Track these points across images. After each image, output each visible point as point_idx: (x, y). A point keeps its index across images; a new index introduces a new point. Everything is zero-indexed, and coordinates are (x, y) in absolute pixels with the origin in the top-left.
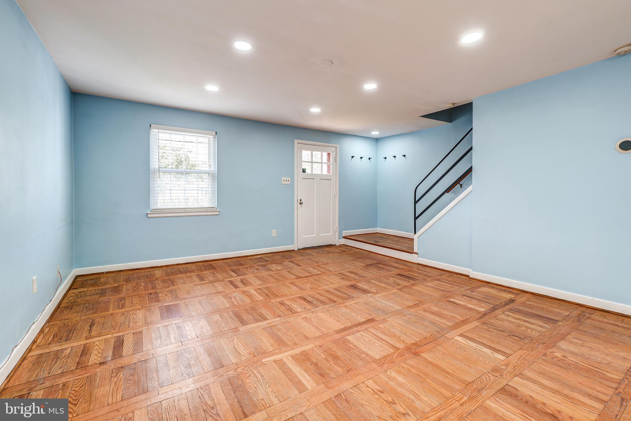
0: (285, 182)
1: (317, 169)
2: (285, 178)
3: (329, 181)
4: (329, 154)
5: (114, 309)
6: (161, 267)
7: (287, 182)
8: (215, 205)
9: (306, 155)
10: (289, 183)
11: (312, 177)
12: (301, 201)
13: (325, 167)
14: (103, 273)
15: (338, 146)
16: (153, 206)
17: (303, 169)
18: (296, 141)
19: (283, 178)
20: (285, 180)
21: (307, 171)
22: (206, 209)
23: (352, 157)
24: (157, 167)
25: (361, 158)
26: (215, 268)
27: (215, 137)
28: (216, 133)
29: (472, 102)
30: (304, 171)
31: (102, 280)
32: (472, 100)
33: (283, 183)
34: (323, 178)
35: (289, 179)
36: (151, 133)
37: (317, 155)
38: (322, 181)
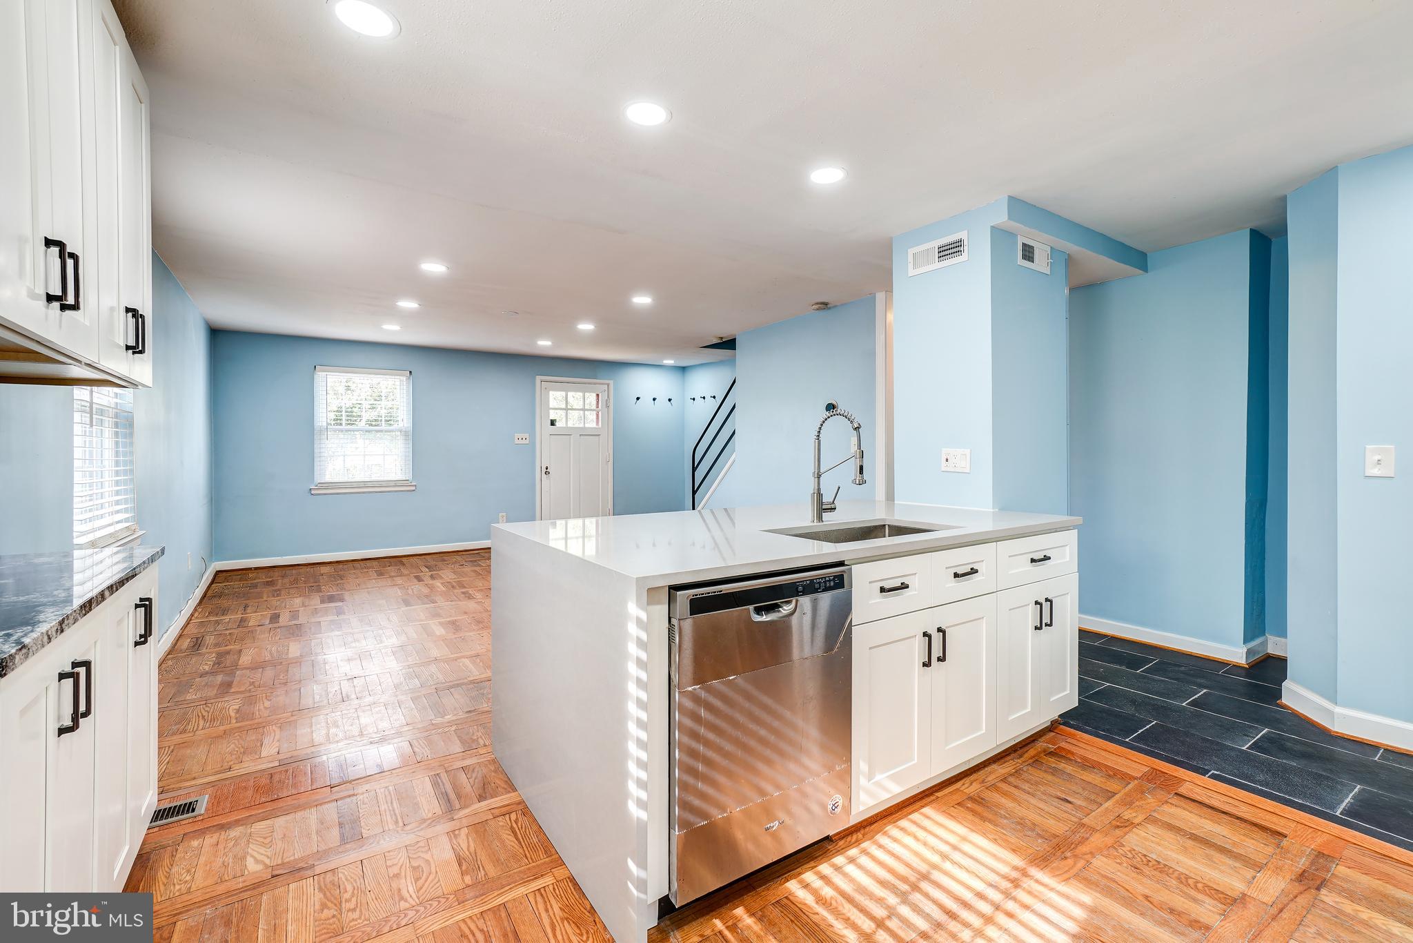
0: (520, 442)
1: (574, 421)
2: (520, 436)
3: (597, 437)
4: (598, 395)
5: (268, 597)
6: (331, 563)
7: (524, 442)
8: (409, 476)
9: (555, 398)
10: (527, 442)
11: (567, 433)
12: (547, 469)
13: (592, 416)
14: (250, 569)
15: (611, 382)
16: (318, 479)
17: (551, 420)
18: (538, 378)
19: (517, 436)
20: (521, 438)
21: (558, 424)
22: (396, 483)
23: (638, 399)
24: (325, 424)
25: (654, 399)
26: (404, 565)
27: (409, 378)
28: (410, 372)
29: (735, 339)
30: (553, 423)
31: (250, 575)
32: (735, 336)
33: (517, 442)
34: (584, 433)
35: (527, 435)
36: (316, 376)
37: (575, 398)
38: (582, 437)
